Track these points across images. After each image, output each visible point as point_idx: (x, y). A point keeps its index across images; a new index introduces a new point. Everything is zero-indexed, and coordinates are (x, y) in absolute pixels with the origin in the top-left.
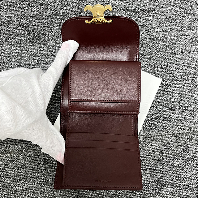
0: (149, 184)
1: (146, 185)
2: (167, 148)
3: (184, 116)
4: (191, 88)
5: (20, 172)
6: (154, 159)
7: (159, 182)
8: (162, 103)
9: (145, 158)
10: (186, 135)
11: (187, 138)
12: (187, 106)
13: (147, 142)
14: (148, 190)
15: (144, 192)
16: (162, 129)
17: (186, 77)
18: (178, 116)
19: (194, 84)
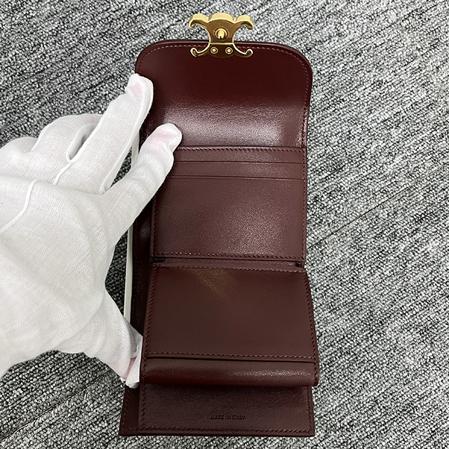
0: (353, 332)
1: (349, 336)
2: (358, 250)
3: (364, 174)
4: (355, 113)
5: (99, 429)
6: (344, 280)
7: (372, 320)
8: (313, 167)
9: (325, 287)
10: (384, 208)
11: (387, 212)
12: (362, 152)
13: (318, 255)
14: (358, 344)
15: (352, 352)
16: (335, 218)
17: (337, 94)
18: (352, 178)
19: (358, 102)
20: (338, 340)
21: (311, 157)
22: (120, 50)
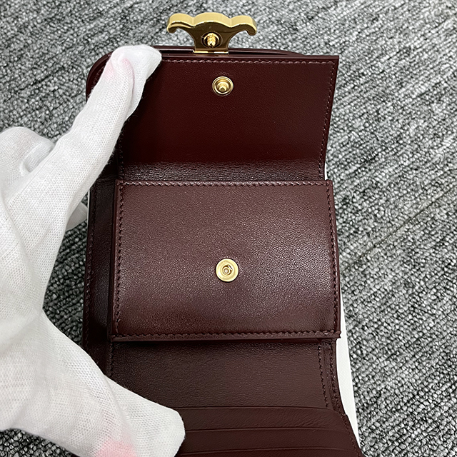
0: (426, 387)
1: (422, 394)
2: (415, 266)
3: (406, 164)
4: (381, 89)
6: (400, 311)
7: (450, 366)
8: (336, 159)
9: (376, 323)
10: (440, 206)
11: (445, 212)
12: (399, 136)
13: (359, 277)
14: (436, 406)
15: (430, 418)
16: (376, 224)
17: (354, 68)
18: (391, 170)
19: (382, 75)
20: (405, 401)
21: (332, 147)
22: (71, 37)
